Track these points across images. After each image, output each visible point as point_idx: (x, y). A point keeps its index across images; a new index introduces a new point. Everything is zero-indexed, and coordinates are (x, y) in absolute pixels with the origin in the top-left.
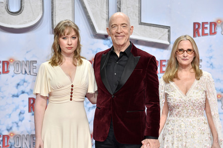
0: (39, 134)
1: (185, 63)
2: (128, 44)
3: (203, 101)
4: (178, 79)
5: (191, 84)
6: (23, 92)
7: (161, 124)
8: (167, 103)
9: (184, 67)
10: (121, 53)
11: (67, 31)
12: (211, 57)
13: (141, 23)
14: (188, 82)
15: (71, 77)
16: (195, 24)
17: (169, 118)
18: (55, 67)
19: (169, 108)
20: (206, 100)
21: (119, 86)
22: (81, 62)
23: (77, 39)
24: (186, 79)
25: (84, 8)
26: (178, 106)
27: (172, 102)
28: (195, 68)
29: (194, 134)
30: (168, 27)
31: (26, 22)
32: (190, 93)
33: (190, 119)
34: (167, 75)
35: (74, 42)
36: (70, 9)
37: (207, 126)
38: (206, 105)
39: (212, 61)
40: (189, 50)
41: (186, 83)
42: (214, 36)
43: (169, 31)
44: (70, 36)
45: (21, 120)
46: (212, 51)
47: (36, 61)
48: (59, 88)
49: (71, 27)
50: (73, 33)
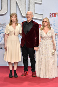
0: (5, 44)
5: (48, 31)
6: (2, 32)
8: (41, 37)
10: (29, 22)
11: (13, 15)
12: (54, 23)
13: (35, 13)
15: (15, 29)
16: (50, 14)
17: (42, 41)
22: (18, 25)
23: (16, 18)
24: (46, 30)
25: (19, 9)
26: (44, 37)
27: (42, 36)
29: (49, 45)
30: (43, 15)
31: (3, 13)
33: (48, 41)
35: (15, 18)
37: (52, 43)
41: (46, 31)
42: (55, 17)
44: (14, 17)
45: (2, 40)
46: (55, 21)
47: (6, 24)
48: (11, 32)
49: (14, 14)
50: (15, 16)
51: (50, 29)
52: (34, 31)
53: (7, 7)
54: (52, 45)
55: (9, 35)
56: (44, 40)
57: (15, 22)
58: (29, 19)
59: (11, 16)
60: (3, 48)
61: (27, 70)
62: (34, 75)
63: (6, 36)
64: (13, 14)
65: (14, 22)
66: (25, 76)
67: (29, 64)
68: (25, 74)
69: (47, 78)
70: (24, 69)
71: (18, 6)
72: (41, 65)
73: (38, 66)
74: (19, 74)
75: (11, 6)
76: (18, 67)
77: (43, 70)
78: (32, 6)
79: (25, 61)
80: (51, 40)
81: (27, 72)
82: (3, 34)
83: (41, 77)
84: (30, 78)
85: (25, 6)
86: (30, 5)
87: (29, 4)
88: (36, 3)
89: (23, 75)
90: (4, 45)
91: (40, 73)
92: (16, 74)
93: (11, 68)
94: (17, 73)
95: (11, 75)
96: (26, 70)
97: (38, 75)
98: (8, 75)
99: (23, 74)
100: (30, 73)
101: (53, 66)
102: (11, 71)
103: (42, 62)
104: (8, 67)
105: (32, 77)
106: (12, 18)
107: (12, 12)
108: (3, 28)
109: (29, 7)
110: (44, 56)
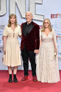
4: (45, 31)
7: (40, 45)
10: (29, 24)
11: (12, 16)
13: (36, 14)
16: (51, 14)
17: (42, 43)
18: (9, 28)
19: (42, 40)
21: (28, 34)
22: (17, 26)
25: (19, 10)
26: (45, 40)
27: (43, 39)
29: (50, 48)
32: (49, 36)
35: (14, 20)
36: (15, 10)
37: (53, 45)
38: (53, 39)
39: (56, 26)
40: (47, 23)
41: (47, 33)
43: (44, 17)
44: (13, 18)
45: (0, 43)
46: (56, 23)
47: (4, 26)
48: (10, 34)
49: (13, 15)
50: (14, 17)
51: (51, 30)
52: (35, 33)
53: (6, 8)
54: (53, 48)
55: (8, 37)
56: (45, 42)
57: (14, 24)
58: (28, 21)
59: (10, 17)
60: (2, 52)
61: (28, 74)
62: (35, 79)
63: (5, 38)
64: (12, 15)
66: (25, 80)
68: (26, 79)
69: (49, 82)
70: (24, 73)
71: (17, 6)
72: (42, 68)
74: (19, 79)
75: (10, 6)
76: (18, 71)
78: (32, 6)
79: (26, 65)
80: (52, 43)
81: (27, 77)
82: (2, 36)
83: (42, 82)
84: (30, 83)
85: (25, 6)
86: (30, 6)
87: (29, 4)
88: (36, 3)
89: (23, 80)
90: (3, 48)
92: (16, 79)
93: (10, 73)
94: (17, 78)
97: (39, 79)
98: (7, 80)
99: (23, 79)
100: (30, 78)
101: (55, 69)
102: (11, 76)
103: (43, 65)
104: (7, 71)
105: (33, 82)
106: (11, 20)
107: (11, 13)
108: (2, 30)
109: (29, 8)
110: (45, 59)
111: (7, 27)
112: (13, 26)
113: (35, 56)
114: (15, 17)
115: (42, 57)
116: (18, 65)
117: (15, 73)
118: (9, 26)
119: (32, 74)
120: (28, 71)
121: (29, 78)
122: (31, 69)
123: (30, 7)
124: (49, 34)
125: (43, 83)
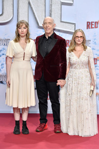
1: (79, 43)
2: (52, 33)
3: (87, 61)
4: (75, 50)
6: (3, 54)
7: (67, 73)
8: (70, 62)
9: (79, 45)
10: (49, 37)
11: (21, 25)
12: (95, 39)
13: (61, 22)
14: (80, 52)
16: (87, 22)
17: (71, 69)
19: (71, 65)
20: (89, 61)
21: (47, 53)
22: (29, 41)
23: (26, 29)
24: (79, 51)
25: (34, 13)
26: (75, 64)
28: (83, 45)
29: (82, 77)
30: (75, 24)
31: (5, 20)
32: (81, 57)
33: (81, 70)
34: (70, 49)
35: (25, 30)
37: (89, 73)
40: (81, 37)
42: (97, 29)
43: (75, 26)
44: (22, 27)
45: (2, 68)
46: (95, 36)
47: (9, 40)
48: (18, 54)
49: (23, 23)
50: (24, 26)
54: (89, 78)
56: (75, 68)
57: (25, 37)
59: (18, 26)
61: (46, 121)
62: (58, 130)
64: (21, 22)
65: (23, 37)
67: (50, 111)
70: (40, 119)
71: (31, 8)
72: (70, 112)
73: (64, 114)
74: (32, 128)
75: (20, 7)
76: (30, 115)
77: (73, 122)
78: (56, 8)
80: (87, 69)
81: (45, 125)
82: (4, 57)
83: (70, 134)
84: (50, 135)
85: (44, 8)
86: (53, 7)
87: (51, 5)
88: (63, 4)
89: (38, 130)
91: (68, 127)
92: (27, 128)
94: (27, 126)
95: (17, 129)
96: (44, 121)
98: (11, 129)
99: (38, 128)
100: (50, 127)
103: (71, 107)
104: (12, 115)
106: (20, 30)
107: (20, 19)
108: (5, 47)
109: (51, 11)
110: (74, 97)
111: (12, 42)
112: (23, 40)
113: (59, 90)
114: (27, 26)
115: (70, 93)
116: (29, 106)
117: (25, 118)
118: (16, 41)
119: (54, 121)
120: (47, 115)
121: (47, 127)
122: (52, 113)
123: (53, 10)
124: (82, 54)
125: (71, 136)
